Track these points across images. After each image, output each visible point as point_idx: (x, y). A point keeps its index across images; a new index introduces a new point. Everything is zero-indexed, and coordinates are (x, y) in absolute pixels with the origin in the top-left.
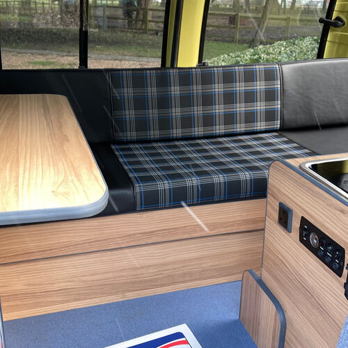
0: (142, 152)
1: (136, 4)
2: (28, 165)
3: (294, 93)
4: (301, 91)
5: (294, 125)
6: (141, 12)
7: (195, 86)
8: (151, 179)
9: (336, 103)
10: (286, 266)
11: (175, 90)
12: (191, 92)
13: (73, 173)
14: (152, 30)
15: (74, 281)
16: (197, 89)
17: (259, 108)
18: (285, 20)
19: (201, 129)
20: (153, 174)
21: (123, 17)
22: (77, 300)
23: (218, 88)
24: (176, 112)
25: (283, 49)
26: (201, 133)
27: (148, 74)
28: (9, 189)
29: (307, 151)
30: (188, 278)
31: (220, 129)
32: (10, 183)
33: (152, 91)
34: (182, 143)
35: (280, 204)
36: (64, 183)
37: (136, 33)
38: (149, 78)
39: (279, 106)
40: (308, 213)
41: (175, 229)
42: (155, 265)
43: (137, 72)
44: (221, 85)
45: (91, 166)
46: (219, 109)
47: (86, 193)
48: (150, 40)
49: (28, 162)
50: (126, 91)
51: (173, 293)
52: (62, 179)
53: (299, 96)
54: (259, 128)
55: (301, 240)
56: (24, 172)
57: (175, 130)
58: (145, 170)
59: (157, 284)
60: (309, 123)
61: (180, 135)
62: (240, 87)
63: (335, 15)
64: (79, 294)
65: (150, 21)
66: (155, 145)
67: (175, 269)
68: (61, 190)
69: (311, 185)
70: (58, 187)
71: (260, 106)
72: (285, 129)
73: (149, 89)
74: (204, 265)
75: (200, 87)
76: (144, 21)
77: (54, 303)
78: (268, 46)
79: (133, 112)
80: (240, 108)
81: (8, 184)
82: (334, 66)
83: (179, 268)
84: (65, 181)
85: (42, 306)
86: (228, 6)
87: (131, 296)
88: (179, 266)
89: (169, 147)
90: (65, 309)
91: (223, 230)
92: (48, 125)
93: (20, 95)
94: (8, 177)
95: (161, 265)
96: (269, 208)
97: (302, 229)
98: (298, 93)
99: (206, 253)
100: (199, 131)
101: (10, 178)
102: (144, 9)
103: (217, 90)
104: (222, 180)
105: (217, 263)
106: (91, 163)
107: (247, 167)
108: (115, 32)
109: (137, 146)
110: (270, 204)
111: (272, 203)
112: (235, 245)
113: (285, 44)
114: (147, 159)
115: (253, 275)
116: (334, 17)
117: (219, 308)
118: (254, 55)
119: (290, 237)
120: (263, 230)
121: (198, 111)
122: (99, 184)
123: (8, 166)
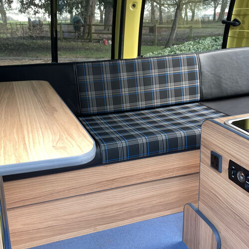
0: (102, 121)
1: (83, 22)
2: (30, 129)
3: (209, 74)
4: (214, 72)
5: (210, 97)
6: (87, 27)
7: (137, 72)
8: (112, 140)
9: (239, 80)
10: (219, 198)
11: (124, 76)
12: (135, 76)
13: (66, 133)
14: (95, 39)
15: (57, 220)
16: (139, 74)
17: (184, 86)
18: (189, 28)
19: (144, 103)
20: (113, 136)
21: (74, 31)
22: (61, 234)
23: (154, 73)
24: (125, 91)
25: (191, 46)
26: (144, 106)
27: (104, 65)
28: (19, 147)
29: (222, 114)
30: (141, 213)
31: (157, 102)
32: (19, 142)
33: (107, 77)
34: (131, 113)
35: (212, 152)
36: (61, 140)
37: (84, 42)
38: (104, 67)
39: (199, 84)
40: (234, 157)
41: (131, 176)
42: (117, 204)
43: (95, 63)
44: (157, 70)
45: (78, 128)
46: (156, 88)
47: (79, 147)
48: (95, 46)
49: (30, 126)
50: (88, 78)
51: (131, 224)
52: (59, 138)
53: (212, 75)
54: (185, 100)
55: (230, 178)
56: (28, 134)
57: (125, 105)
58: (107, 134)
59: (119, 218)
60: (221, 95)
61: (128, 108)
62: (170, 71)
63: (233, 18)
64: (62, 230)
65: (93, 33)
66: (111, 116)
67: (132, 206)
68: (60, 145)
69: (236, 136)
70: (57, 143)
71: (185, 84)
72: (203, 100)
73: (105, 75)
74: (153, 202)
75: (141, 72)
76: (89, 33)
77: (43, 237)
78: (180, 45)
79: (94, 93)
80: (171, 86)
81: (17, 143)
82: (236, 53)
83: (135, 205)
84: (61, 139)
85: (34, 240)
86: (147, 21)
87: (100, 228)
88: (135, 204)
89: (122, 117)
90: (52, 242)
91: (166, 175)
92: (39, 101)
93: (13, 82)
94: (16, 138)
95: (122, 204)
96: (202, 156)
97: (230, 169)
98: (211, 74)
99: (154, 193)
100: (142, 104)
101: (18, 139)
102: (89, 25)
103: (153, 74)
104: (164, 138)
105: (162, 200)
106: (77, 125)
107: (181, 128)
108: (69, 42)
109: (98, 117)
110: (203, 153)
111: (205, 152)
112: (175, 186)
113: (192, 43)
114: (107, 126)
115: (192, 207)
116: (232, 19)
117: (167, 234)
118: (171, 52)
119: (221, 176)
120: (199, 173)
121: (141, 90)
122: (87, 140)
123: (15, 130)
